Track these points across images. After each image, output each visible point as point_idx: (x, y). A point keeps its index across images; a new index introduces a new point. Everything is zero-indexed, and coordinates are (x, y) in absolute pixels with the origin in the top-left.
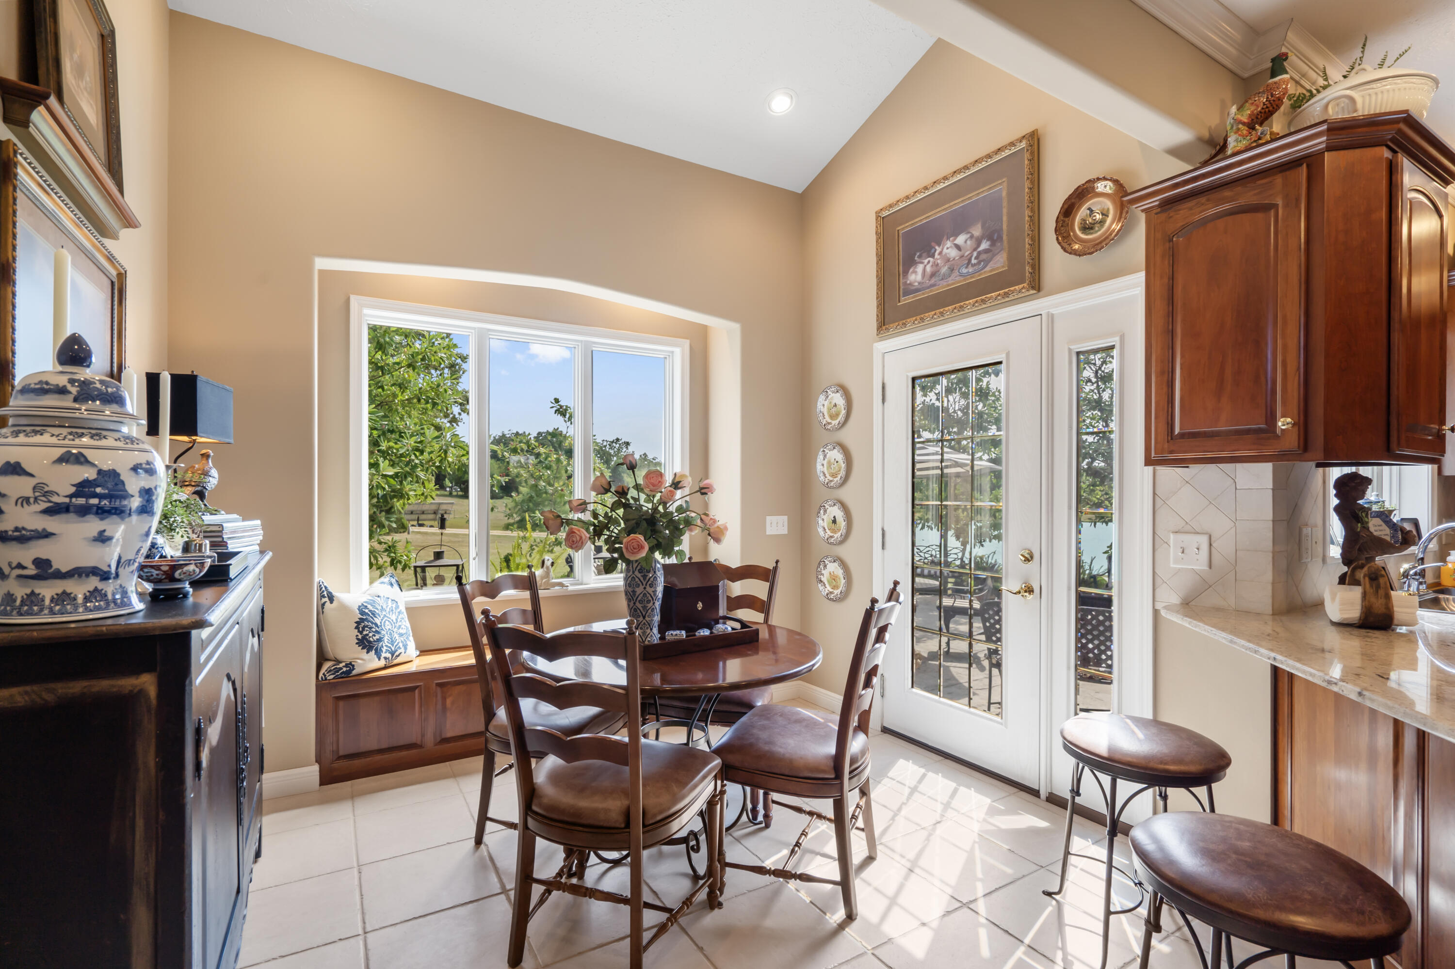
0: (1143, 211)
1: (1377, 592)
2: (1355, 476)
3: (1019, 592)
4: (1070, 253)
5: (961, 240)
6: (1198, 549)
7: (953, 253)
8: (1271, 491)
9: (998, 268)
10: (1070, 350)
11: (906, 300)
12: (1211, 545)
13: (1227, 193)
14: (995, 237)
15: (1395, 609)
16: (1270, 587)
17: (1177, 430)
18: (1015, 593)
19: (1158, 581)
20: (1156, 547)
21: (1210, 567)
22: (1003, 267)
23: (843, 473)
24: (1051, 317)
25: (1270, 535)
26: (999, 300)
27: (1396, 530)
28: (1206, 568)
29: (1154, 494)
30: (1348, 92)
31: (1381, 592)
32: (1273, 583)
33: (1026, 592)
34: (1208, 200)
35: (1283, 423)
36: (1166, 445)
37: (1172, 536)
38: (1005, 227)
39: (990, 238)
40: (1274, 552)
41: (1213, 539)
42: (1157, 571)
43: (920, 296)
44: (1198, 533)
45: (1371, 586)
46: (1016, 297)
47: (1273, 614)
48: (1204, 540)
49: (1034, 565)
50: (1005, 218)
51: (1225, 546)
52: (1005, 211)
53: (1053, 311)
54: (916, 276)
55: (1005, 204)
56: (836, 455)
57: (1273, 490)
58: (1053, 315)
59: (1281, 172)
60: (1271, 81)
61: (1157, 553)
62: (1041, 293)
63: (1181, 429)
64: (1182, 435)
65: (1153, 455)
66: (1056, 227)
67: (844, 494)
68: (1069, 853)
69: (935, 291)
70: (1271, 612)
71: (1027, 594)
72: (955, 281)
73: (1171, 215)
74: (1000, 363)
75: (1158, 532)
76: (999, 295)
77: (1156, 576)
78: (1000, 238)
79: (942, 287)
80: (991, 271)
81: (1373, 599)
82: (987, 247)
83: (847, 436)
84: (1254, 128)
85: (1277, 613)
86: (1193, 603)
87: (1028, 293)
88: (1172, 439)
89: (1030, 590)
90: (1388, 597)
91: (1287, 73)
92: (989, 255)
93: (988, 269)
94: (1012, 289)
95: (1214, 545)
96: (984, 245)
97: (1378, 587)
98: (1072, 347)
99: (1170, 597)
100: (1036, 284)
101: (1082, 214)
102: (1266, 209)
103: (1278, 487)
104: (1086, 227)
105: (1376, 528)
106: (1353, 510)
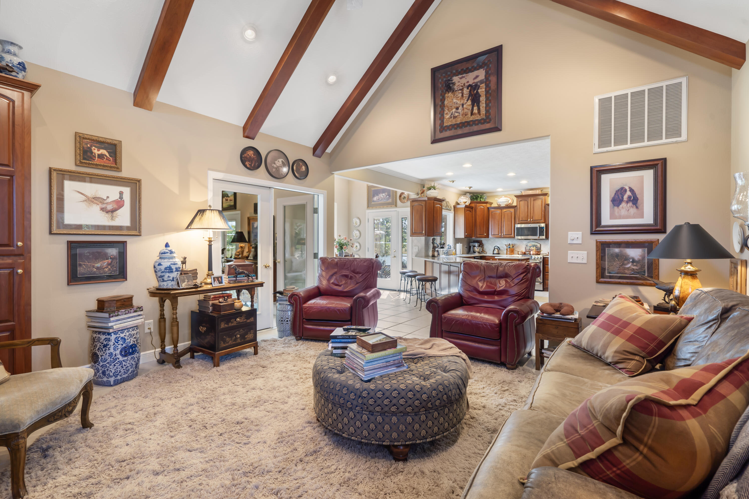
0: (410, 201)
2: (434, 238)
3: (393, 257)
4: (401, 202)
5: (384, 194)
6: (417, 248)
7: (382, 197)
8: (424, 240)
10: (401, 217)
11: (373, 203)
20: (412, 249)
22: (391, 201)
23: (359, 236)
24: (398, 212)
25: (425, 246)
26: (390, 207)
28: (418, 251)
29: (412, 240)
32: (425, 251)
34: (417, 202)
35: (423, 232)
37: (414, 247)
40: (425, 248)
43: (376, 203)
44: (417, 245)
45: (433, 252)
46: (393, 207)
49: (396, 252)
50: (391, 193)
53: (399, 210)
54: (375, 199)
56: (358, 233)
59: (423, 201)
60: (423, 188)
65: (411, 235)
66: (399, 198)
67: (359, 240)
69: (379, 202)
72: (382, 202)
73: (413, 202)
74: (390, 218)
77: (412, 253)
79: (380, 202)
80: (389, 202)
81: (433, 254)
83: (360, 228)
85: (425, 255)
86: (416, 253)
88: (413, 233)
89: (395, 257)
91: (425, 188)
92: (388, 199)
94: (392, 205)
95: (419, 247)
96: (387, 197)
99: (414, 255)
100: (396, 206)
101: (403, 196)
102: (422, 205)
103: (426, 240)
104: (403, 199)
105: (435, 245)
106: (433, 243)
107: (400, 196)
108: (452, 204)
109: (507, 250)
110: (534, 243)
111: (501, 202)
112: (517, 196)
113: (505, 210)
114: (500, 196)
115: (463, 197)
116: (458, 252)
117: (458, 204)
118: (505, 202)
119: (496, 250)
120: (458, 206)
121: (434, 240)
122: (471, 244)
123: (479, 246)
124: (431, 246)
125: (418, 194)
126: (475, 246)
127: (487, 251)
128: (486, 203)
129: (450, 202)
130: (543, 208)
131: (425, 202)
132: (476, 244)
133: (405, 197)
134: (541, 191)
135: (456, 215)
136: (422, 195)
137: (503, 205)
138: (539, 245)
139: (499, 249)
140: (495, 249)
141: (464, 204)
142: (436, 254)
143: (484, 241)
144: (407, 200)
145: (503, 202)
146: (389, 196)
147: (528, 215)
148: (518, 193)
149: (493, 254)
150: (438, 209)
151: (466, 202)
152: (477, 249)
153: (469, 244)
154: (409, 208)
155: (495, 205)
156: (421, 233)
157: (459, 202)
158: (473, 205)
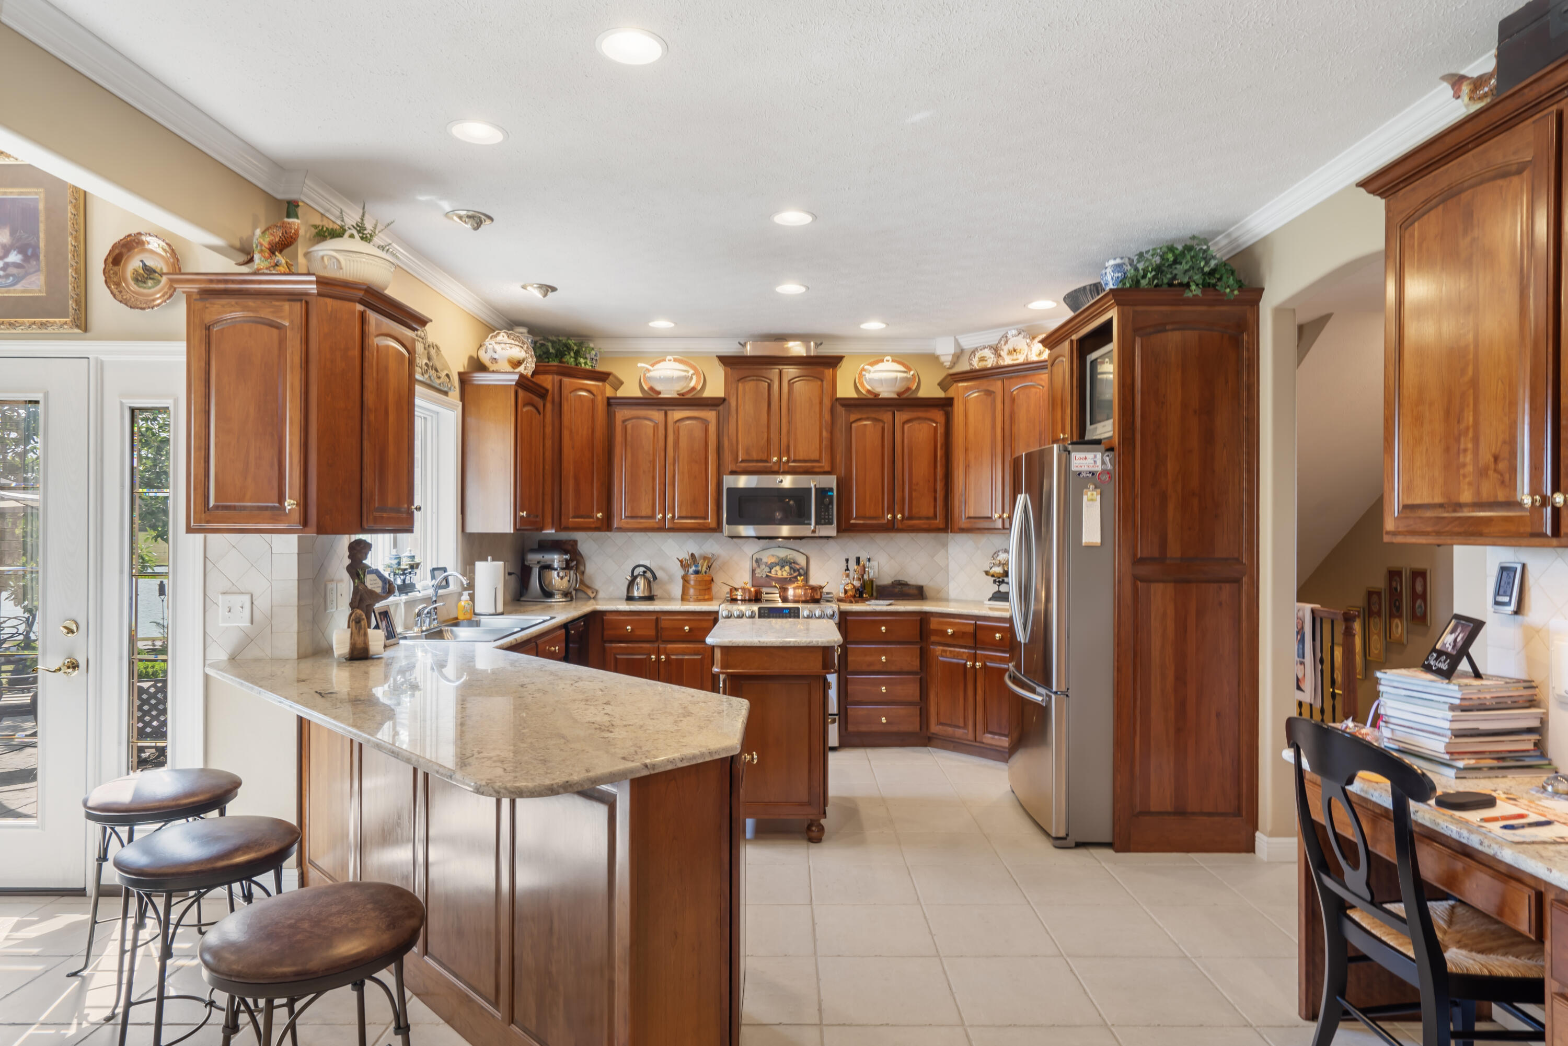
0: (184, 292)
1: (359, 632)
2: (359, 542)
3: (60, 670)
4: (121, 302)
6: (242, 607)
8: (296, 555)
9: (31, 291)
10: (122, 404)
12: (252, 603)
13: (251, 303)
14: (30, 252)
15: (370, 643)
16: (295, 636)
17: (212, 503)
18: (54, 672)
19: (209, 640)
20: (207, 608)
21: (252, 624)
22: (40, 291)
24: (101, 365)
25: (296, 592)
26: (33, 329)
27: (386, 583)
28: (249, 624)
29: (205, 557)
30: (334, 254)
31: (362, 632)
32: (299, 632)
33: (69, 667)
34: (237, 303)
35: (288, 506)
36: (203, 516)
37: (220, 596)
38: (42, 244)
39: (22, 250)
40: (299, 606)
41: (254, 598)
42: (208, 631)
44: (243, 593)
45: (356, 628)
46: (57, 331)
47: (298, 659)
48: (246, 599)
49: (79, 637)
50: (42, 235)
51: (262, 604)
52: (42, 227)
53: (103, 357)
55: (42, 218)
57: (299, 554)
58: (102, 363)
59: (289, 300)
60: (286, 220)
61: (207, 614)
62: (88, 335)
63: (216, 501)
64: (216, 507)
65: (192, 524)
66: (104, 269)
68: (96, 922)
70: (296, 656)
71: (70, 670)
73: (208, 305)
74: (37, 402)
75: (208, 593)
76: (34, 323)
77: (207, 635)
78: (36, 256)
80: (23, 291)
81: (356, 638)
82: (18, 261)
84: (273, 253)
85: (302, 656)
86: (238, 657)
87: (71, 331)
88: (208, 510)
89: (74, 666)
90: (366, 634)
91: (298, 218)
92: (20, 270)
93: (19, 287)
94: (51, 320)
95: (255, 603)
96: (14, 257)
97: (360, 628)
98: (124, 401)
99: (220, 654)
100: (82, 323)
101: (134, 264)
102: (278, 327)
103: (303, 552)
104: (138, 279)
105: (371, 582)
106: (357, 569)
107: (117, 257)
108: (456, 363)
109: (685, 579)
110: (783, 553)
111: (660, 380)
112: (725, 360)
113: (677, 414)
114: (659, 358)
115: (503, 337)
116: (484, 602)
117: (479, 366)
118: (679, 379)
119: (641, 581)
120: (481, 378)
121: (358, 551)
122: (534, 558)
123: (567, 567)
124: (344, 588)
125: (246, 254)
126: (548, 567)
127: (598, 584)
128: (603, 377)
129: (444, 352)
130: (827, 416)
131: (298, 307)
132: (556, 559)
133: (148, 274)
134: (817, 345)
135: (471, 421)
136: (279, 257)
137: (668, 392)
138: (802, 561)
139: (650, 576)
140: (634, 578)
141: (508, 368)
142: (376, 638)
143: (586, 542)
144: (170, 294)
145: (670, 380)
146: (29, 252)
147: (769, 440)
148: (730, 348)
149: (630, 598)
150: (392, 365)
151: (519, 363)
152: (557, 580)
153: (523, 560)
154: (183, 346)
155: (630, 390)
156: (277, 512)
157: (485, 358)
158: (547, 381)
